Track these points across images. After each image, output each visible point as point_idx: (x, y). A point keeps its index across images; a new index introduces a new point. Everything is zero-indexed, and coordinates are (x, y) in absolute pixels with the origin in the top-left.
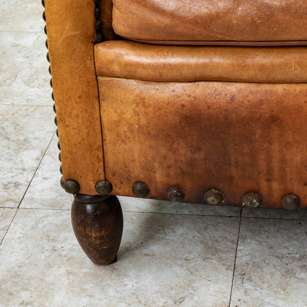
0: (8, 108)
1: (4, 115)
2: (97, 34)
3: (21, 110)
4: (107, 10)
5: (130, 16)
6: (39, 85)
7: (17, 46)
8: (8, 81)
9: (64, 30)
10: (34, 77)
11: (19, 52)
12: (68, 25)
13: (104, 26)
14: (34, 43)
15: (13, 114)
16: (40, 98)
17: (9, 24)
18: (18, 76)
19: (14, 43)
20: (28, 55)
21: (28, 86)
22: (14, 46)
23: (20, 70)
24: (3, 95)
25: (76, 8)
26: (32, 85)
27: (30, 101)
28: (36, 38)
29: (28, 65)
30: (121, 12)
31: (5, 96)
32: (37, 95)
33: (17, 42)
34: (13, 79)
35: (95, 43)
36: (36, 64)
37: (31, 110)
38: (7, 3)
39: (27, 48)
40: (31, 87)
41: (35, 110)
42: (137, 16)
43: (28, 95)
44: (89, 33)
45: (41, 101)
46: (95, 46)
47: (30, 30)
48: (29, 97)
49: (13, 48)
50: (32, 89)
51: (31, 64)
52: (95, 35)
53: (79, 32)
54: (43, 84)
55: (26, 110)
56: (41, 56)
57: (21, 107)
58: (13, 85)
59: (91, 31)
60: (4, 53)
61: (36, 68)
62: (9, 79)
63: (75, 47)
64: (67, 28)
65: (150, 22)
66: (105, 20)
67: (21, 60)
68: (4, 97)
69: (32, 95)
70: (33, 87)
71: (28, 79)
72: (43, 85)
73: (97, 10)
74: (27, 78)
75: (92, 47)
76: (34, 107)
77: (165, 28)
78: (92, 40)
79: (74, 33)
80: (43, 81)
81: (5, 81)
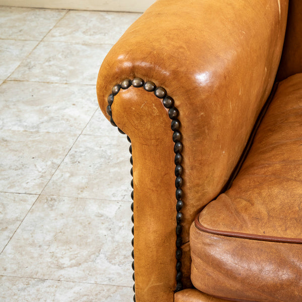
0: (93, 287)
1: (88, 295)
2: (177, 284)
3: (104, 290)
4: (187, 263)
5: (207, 277)
6: (120, 262)
7: (101, 217)
8: (93, 256)
9: (149, 281)
10: (116, 253)
11: (103, 223)
12: (153, 278)
13: (184, 275)
14: (116, 214)
15: (96, 295)
16: (120, 277)
17: (94, 190)
18: (101, 251)
19: (99, 213)
20: (110, 227)
21: (110, 262)
22: (99, 217)
23: (103, 244)
24: (88, 272)
25: (161, 263)
26: (113, 262)
27: (111, 280)
28: (118, 208)
29: (110, 238)
30: (198, 272)
31: (90, 274)
32: (119, 274)
33: (101, 212)
34: (97, 254)
35: (175, 292)
36: (117, 237)
37: (112, 290)
38: (92, 166)
39: (110, 219)
40: (112, 264)
41: (116, 291)
42: (213, 279)
43: (109, 274)
44: (171, 284)
45: (121, 280)
46: (175, 295)
47: (113, 199)
48: (111, 276)
49: (98, 218)
50: (113, 267)
51: (113, 237)
52: (176, 285)
53: (162, 283)
54: (123, 261)
55: (108, 290)
56: (122, 228)
57: (103, 286)
58: (97, 261)
59: (172, 282)
60: (89, 224)
61: (118, 242)
62: (94, 254)
63: (158, 296)
64: (152, 280)
65: (223, 285)
66: (184, 271)
67: (105, 232)
68: (88, 274)
69: (113, 274)
70: (115, 264)
71: (110, 255)
72: (123, 263)
73: (179, 264)
74: (109, 253)
75: (172, 296)
76: (115, 287)
77: (236, 291)
78: (173, 289)
79: (158, 284)
80: (123, 257)
81: (90, 256)
